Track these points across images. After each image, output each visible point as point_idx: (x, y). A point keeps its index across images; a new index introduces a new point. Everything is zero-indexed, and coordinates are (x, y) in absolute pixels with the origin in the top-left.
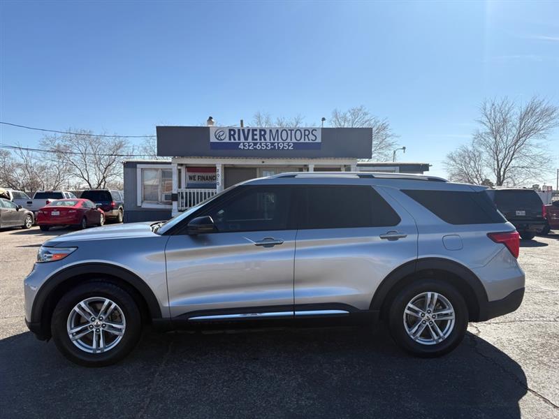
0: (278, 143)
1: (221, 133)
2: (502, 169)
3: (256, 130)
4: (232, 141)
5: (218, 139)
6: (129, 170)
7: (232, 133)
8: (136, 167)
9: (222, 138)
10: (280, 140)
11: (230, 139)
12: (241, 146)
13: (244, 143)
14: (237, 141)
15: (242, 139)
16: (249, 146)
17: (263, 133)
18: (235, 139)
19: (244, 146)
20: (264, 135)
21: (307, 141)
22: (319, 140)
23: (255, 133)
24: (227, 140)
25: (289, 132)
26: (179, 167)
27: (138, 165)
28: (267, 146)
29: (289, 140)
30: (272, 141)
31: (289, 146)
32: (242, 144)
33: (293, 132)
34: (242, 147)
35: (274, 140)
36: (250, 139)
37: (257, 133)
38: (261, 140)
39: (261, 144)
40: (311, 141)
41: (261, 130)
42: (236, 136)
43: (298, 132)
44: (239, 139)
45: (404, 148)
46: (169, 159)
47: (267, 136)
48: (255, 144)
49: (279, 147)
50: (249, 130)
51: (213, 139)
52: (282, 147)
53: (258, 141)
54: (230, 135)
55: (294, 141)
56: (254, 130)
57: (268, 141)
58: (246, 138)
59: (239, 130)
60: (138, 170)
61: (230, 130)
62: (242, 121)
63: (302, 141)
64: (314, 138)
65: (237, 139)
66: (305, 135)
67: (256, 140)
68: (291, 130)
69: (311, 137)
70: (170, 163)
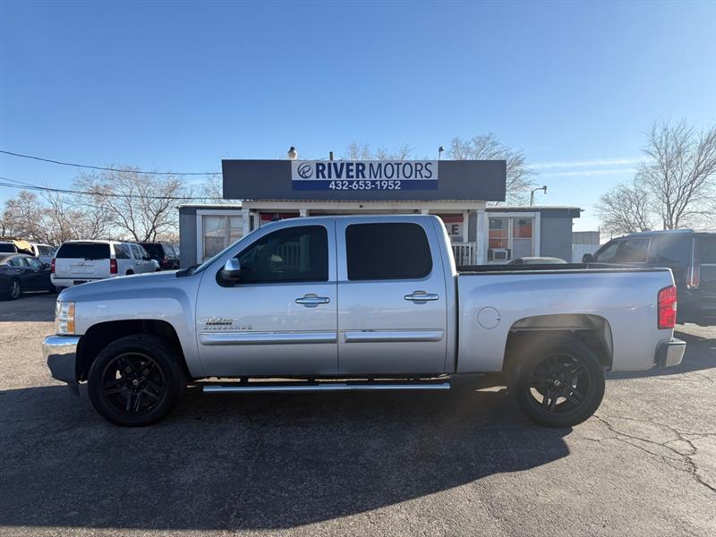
0: (381, 181)
1: (306, 169)
2: (675, 216)
3: (352, 164)
4: (321, 178)
5: (302, 176)
6: (187, 217)
7: (321, 168)
8: (195, 214)
9: (307, 174)
10: (384, 178)
11: (318, 177)
12: (332, 186)
13: (335, 181)
14: (327, 179)
15: (334, 177)
16: (343, 185)
17: (361, 168)
18: (324, 177)
19: (336, 185)
20: (362, 171)
21: (419, 178)
22: (435, 177)
23: (351, 167)
24: (314, 178)
25: (395, 167)
26: (252, 214)
27: (198, 211)
28: (366, 185)
29: (395, 177)
30: (373, 178)
31: (395, 185)
32: (333, 183)
33: (401, 167)
34: (334, 187)
35: (375, 177)
36: (344, 176)
37: (354, 168)
38: (358, 177)
39: (358, 183)
40: (424, 179)
41: (358, 165)
42: (326, 172)
43: (408, 167)
44: (330, 177)
45: (545, 188)
46: (238, 203)
47: (367, 172)
48: (351, 183)
49: (382, 187)
50: (342, 165)
51: (295, 177)
52: (385, 186)
53: (355, 178)
54: (318, 171)
55: (402, 178)
56: (349, 164)
57: (367, 178)
58: (339, 176)
59: (329, 165)
60: (198, 217)
61: (318, 165)
62: (331, 153)
63: (413, 178)
64: (428, 174)
65: (327, 176)
66: (416, 171)
67: (352, 177)
68: (398, 164)
69: (425, 173)
70: (240, 208)
